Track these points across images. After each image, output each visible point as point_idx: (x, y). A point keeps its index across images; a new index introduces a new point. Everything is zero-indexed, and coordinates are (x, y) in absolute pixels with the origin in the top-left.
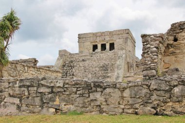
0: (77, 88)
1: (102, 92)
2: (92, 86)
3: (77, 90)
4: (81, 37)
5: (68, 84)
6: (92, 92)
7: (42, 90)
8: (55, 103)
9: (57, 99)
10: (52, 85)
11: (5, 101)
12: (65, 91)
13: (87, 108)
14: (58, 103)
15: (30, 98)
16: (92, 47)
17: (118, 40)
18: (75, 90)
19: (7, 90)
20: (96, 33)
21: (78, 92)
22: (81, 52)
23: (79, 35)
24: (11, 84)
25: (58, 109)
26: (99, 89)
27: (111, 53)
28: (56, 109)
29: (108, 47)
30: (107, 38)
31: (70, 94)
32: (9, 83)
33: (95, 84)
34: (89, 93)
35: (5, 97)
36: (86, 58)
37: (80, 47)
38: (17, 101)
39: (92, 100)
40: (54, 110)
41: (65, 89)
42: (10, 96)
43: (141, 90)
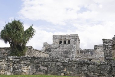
0: (75, 64)
1: (88, 66)
2: (83, 63)
3: (75, 65)
4: (54, 36)
5: (70, 61)
6: (82, 66)
7: (58, 64)
8: (64, 71)
9: (65, 69)
10: (63, 61)
11: (40, 68)
12: (69, 65)
13: (80, 74)
14: (66, 71)
15: (52, 67)
16: (59, 42)
17: (72, 39)
18: (74, 64)
19: (41, 63)
20: (62, 35)
21: (75, 66)
22: (54, 44)
23: (53, 36)
24: (43, 60)
25: (66, 74)
26: (86, 65)
27: (69, 46)
28: (65, 74)
29: (67, 42)
30: (67, 38)
31: (72, 67)
32: (42, 59)
33: (84, 62)
34: (81, 66)
35: (40, 66)
36: (57, 47)
37: (53, 41)
38: (46, 68)
39: (83, 70)
40: (64, 74)
41: (69, 64)
42: (42, 66)
43: (107, 66)
